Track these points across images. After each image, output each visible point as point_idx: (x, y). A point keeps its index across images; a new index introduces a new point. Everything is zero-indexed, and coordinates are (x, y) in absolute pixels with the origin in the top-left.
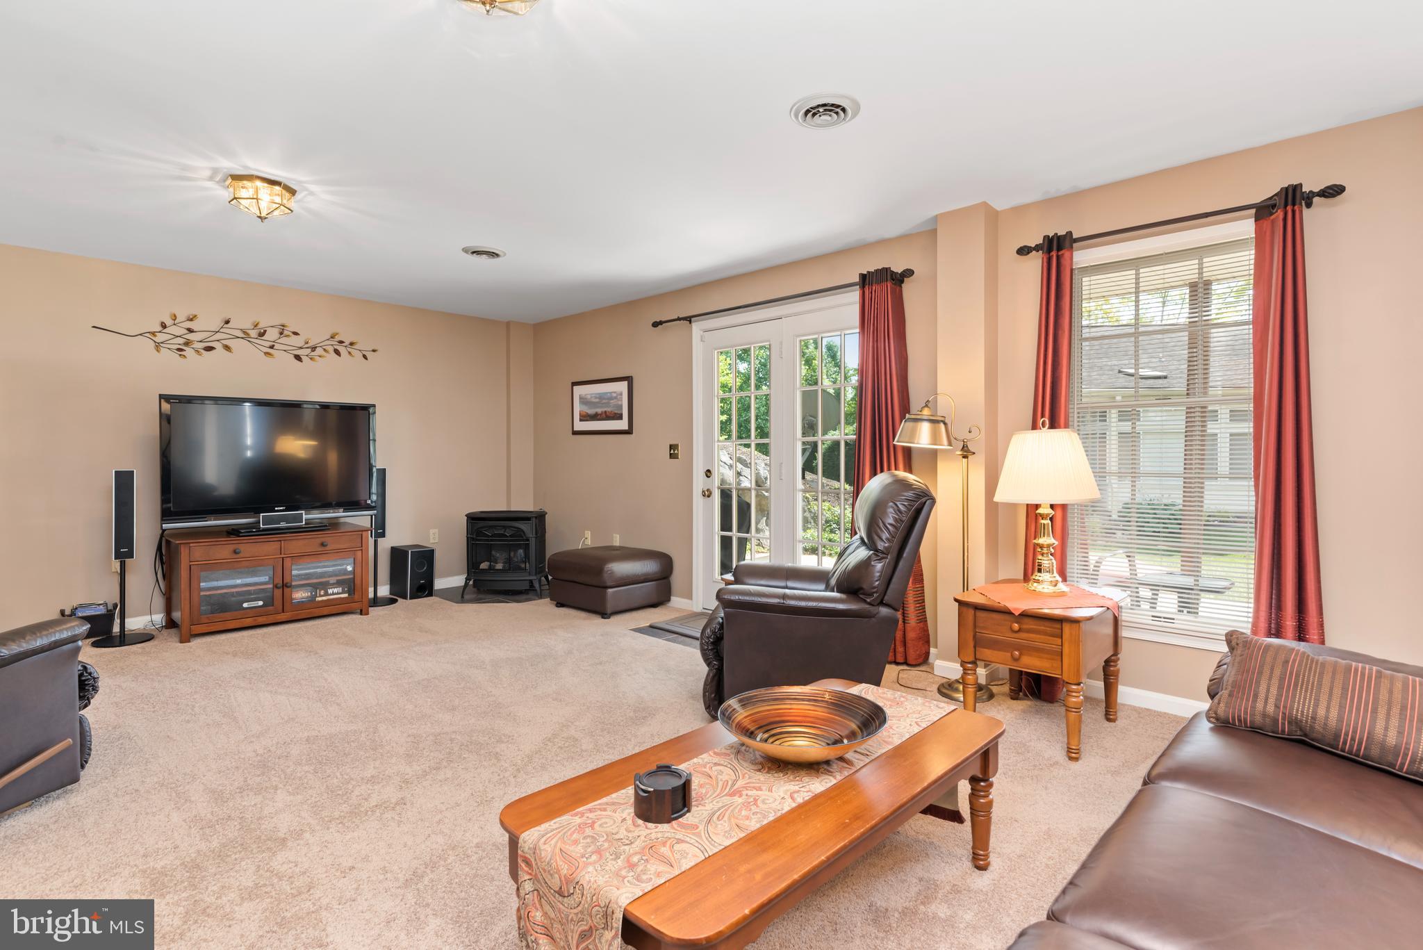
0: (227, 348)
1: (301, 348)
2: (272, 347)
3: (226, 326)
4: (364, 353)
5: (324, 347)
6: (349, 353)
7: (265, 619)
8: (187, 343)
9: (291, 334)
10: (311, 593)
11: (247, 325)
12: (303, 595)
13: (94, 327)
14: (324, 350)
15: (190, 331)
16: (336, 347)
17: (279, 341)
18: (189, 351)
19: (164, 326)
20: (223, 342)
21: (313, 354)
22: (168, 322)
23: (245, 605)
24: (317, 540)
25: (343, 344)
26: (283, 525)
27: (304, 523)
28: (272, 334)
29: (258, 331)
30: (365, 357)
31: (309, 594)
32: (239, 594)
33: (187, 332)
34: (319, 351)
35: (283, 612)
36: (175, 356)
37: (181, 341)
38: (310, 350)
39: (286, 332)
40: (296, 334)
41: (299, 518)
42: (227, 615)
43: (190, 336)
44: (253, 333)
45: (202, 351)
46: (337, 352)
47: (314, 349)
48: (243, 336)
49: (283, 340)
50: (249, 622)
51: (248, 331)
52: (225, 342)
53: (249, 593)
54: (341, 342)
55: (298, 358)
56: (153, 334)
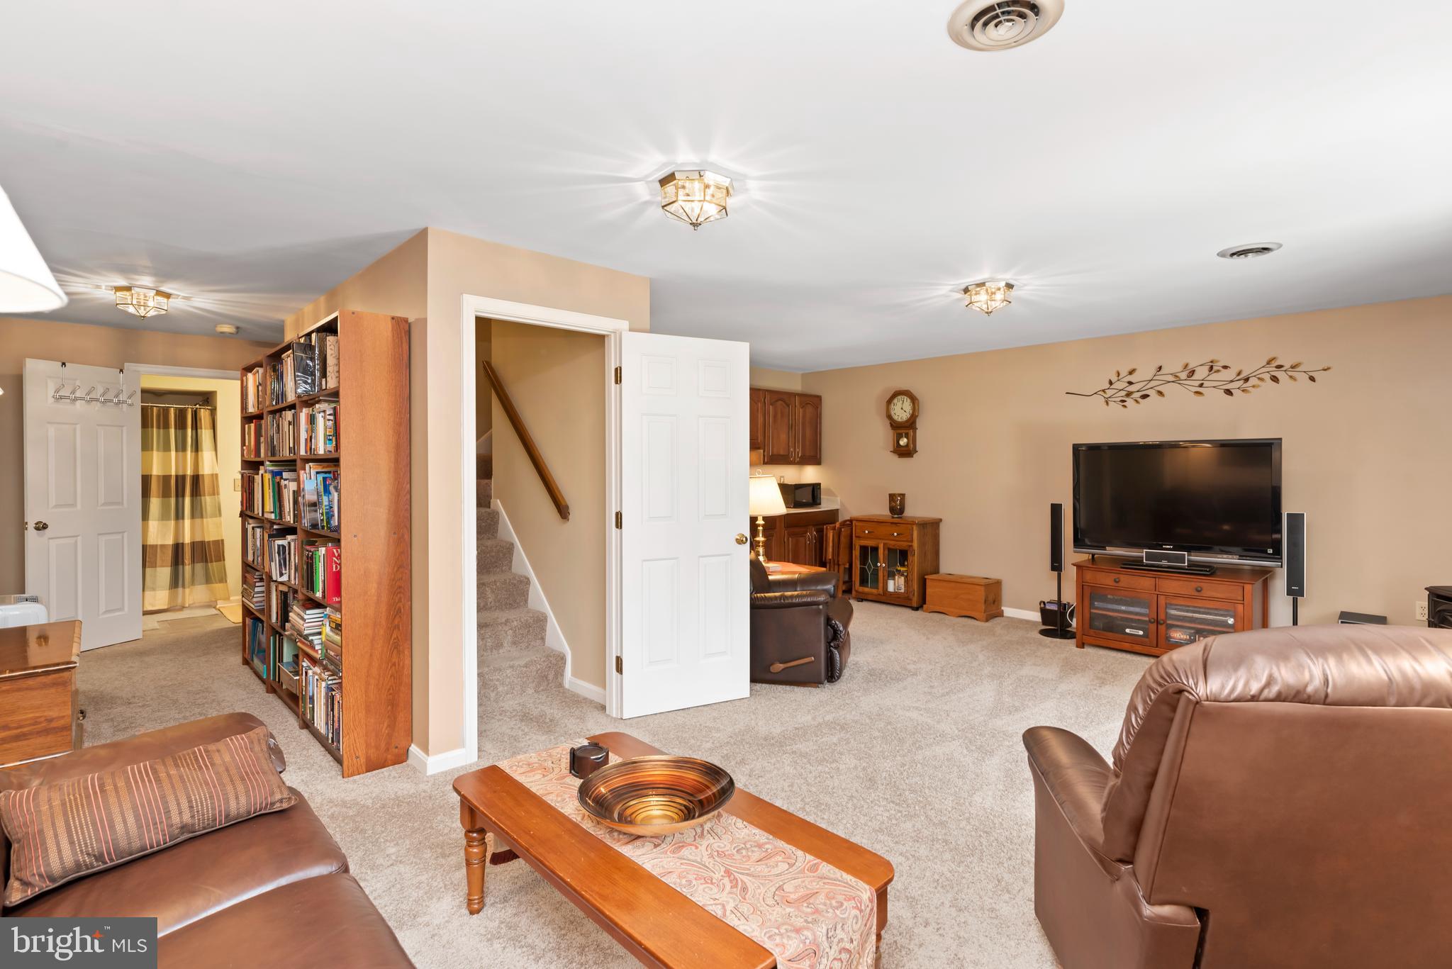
0: (1160, 393)
1: (1232, 381)
2: (1201, 385)
3: (1158, 373)
4: (1311, 374)
5: (1260, 376)
6: (1291, 377)
7: (1141, 649)
8: (1129, 394)
9: (1221, 369)
10: (1190, 637)
11: (1177, 367)
12: (1182, 637)
13: (1067, 393)
14: (1259, 378)
15: (1130, 383)
16: (1273, 374)
17: (1209, 378)
18: (1130, 402)
19: (1111, 383)
20: (1155, 388)
21: (1245, 385)
22: (1114, 379)
23: (1128, 631)
24: (1193, 583)
25: (1282, 369)
26: (1164, 563)
27: (1186, 564)
28: (1201, 373)
29: (1188, 372)
30: (1312, 379)
31: (1188, 637)
32: (1122, 619)
33: (1128, 385)
34: (1253, 381)
35: (1157, 646)
36: (1119, 406)
37: (1123, 393)
38: (1242, 382)
39: (1215, 368)
40: (1225, 367)
41: (1182, 559)
42: (1110, 635)
43: (1131, 388)
44: (1183, 375)
45: (1139, 400)
46: (1275, 379)
47: (1247, 380)
48: (1174, 379)
49: (1214, 376)
50: (1127, 646)
51: (1177, 374)
52: (1159, 388)
53: (1132, 620)
54: (1279, 367)
55: (1229, 392)
56: (1104, 391)
